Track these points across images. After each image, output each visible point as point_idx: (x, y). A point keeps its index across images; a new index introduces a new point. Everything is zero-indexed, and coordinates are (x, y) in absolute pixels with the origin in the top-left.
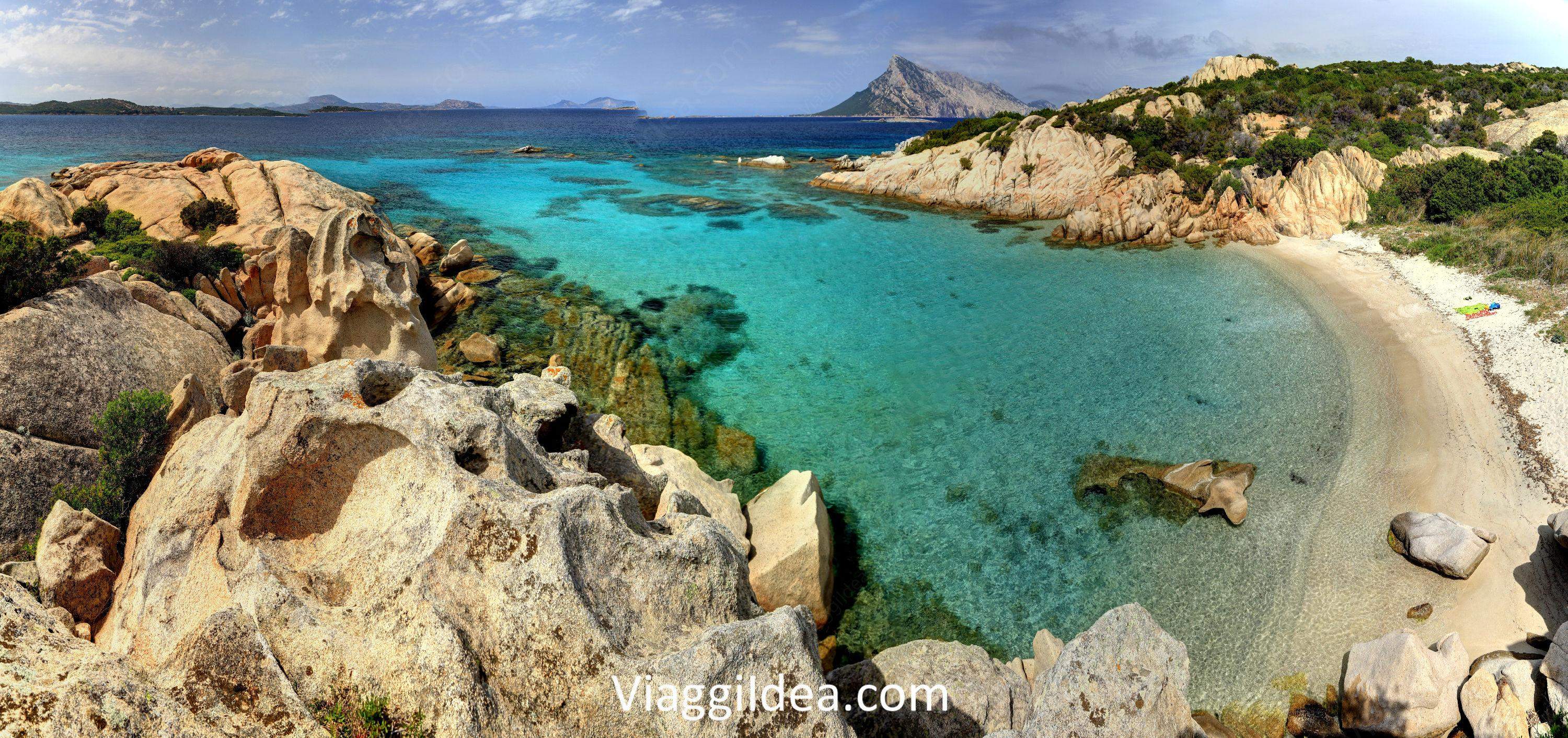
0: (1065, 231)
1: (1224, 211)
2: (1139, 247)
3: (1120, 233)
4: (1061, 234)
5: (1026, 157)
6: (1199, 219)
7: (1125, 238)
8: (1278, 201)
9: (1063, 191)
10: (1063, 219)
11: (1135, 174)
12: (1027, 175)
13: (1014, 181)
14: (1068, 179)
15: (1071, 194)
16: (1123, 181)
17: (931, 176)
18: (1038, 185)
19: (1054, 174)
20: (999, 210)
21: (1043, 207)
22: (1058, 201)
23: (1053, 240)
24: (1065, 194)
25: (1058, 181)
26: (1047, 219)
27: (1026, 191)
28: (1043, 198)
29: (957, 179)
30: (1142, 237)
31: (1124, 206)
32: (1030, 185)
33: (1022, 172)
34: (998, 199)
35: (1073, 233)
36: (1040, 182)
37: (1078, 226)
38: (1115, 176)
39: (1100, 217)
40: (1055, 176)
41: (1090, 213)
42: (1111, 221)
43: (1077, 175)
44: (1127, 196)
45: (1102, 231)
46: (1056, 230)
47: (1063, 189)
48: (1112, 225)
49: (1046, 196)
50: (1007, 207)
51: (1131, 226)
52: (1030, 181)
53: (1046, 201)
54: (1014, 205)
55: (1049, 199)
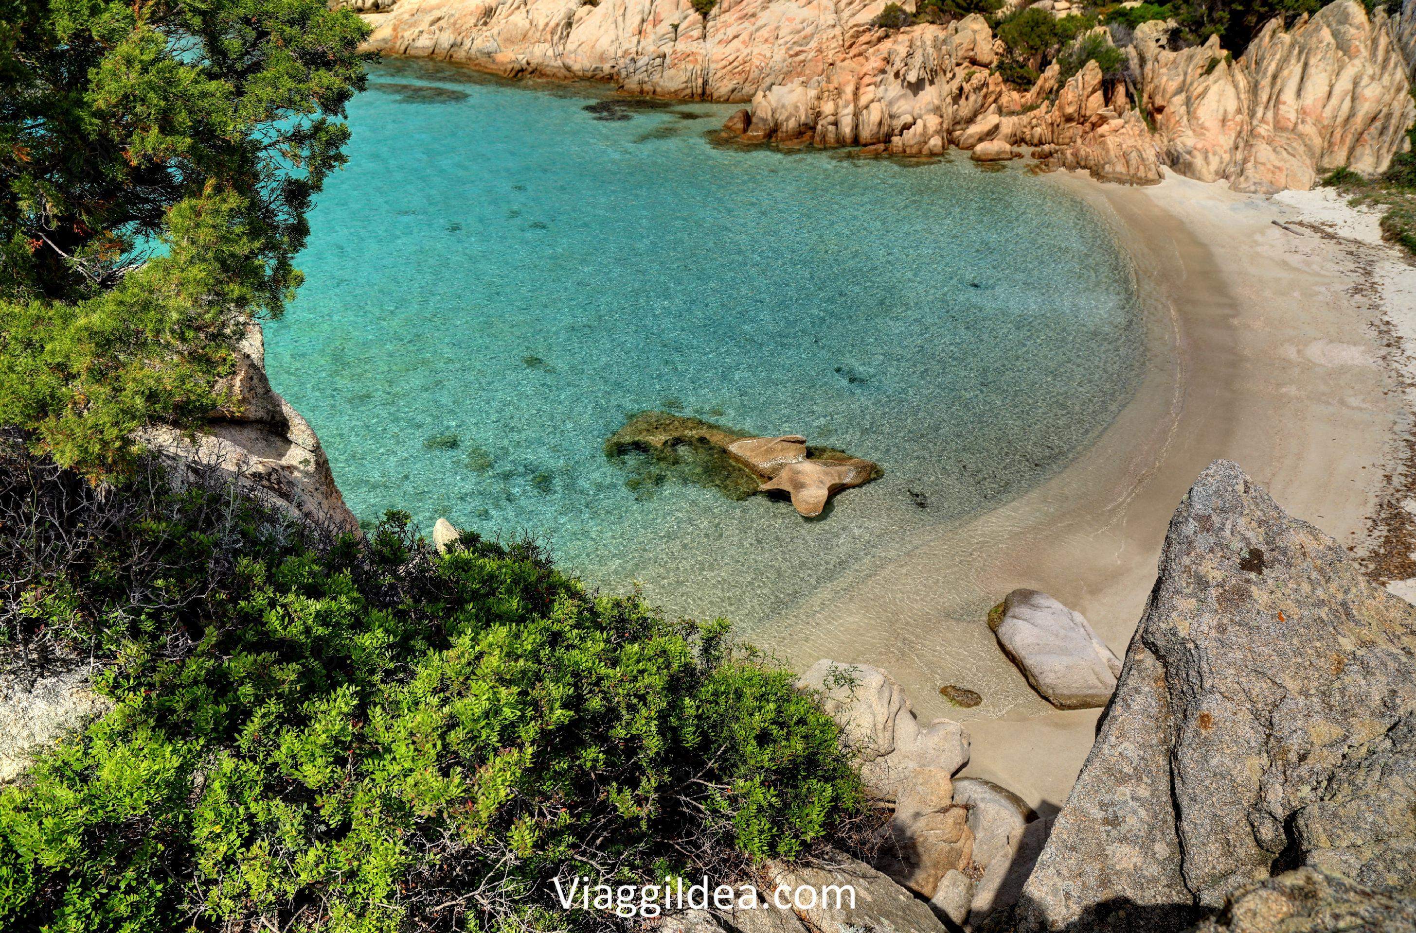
0: (748, 119)
1: (1070, 110)
2: (877, 157)
3: (847, 129)
4: (740, 126)
6: (1015, 119)
7: (856, 140)
8: (1188, 103)
9: (765, 49)
10: (748, 100)
11: (912, 24)
12: (700, 17)
13: (676, 27)
14: (778, 28)
15: (779, 56)
16: (887, 36)
17: (519, 19)
18: (720, 36)
19: (753, 15)
20: (641, 83)
21: (722, 78)
22: (753, 68)
23: (724, 135)
24: (768, 55)
25: (757, 30)
26: (727, 101)
27: (694, 47)
28: (724, 63)
29: (569, 25)
30: (887, 139)
31: (867, 80)
32: (704, 37)
33: (692, 11)
34: (642, 61)
35: (761, 125)
36: (722, 31)
37: (773, 112)
38: (873, 25)
39: (819, 98)
40: (753, 19)
41: (800, 90)
42: (837, 106)
43: (798, 20)
44: (874, 63)
45: (816, 123)
46: (731, 118)
47: (766, 46)
48: (835, 114)
49: (731, 58)
50: (656, 77)
51: (872, 117)
52: (705, 28)
53: (729, 68)
54: (668, 73)
55: (736, 64)
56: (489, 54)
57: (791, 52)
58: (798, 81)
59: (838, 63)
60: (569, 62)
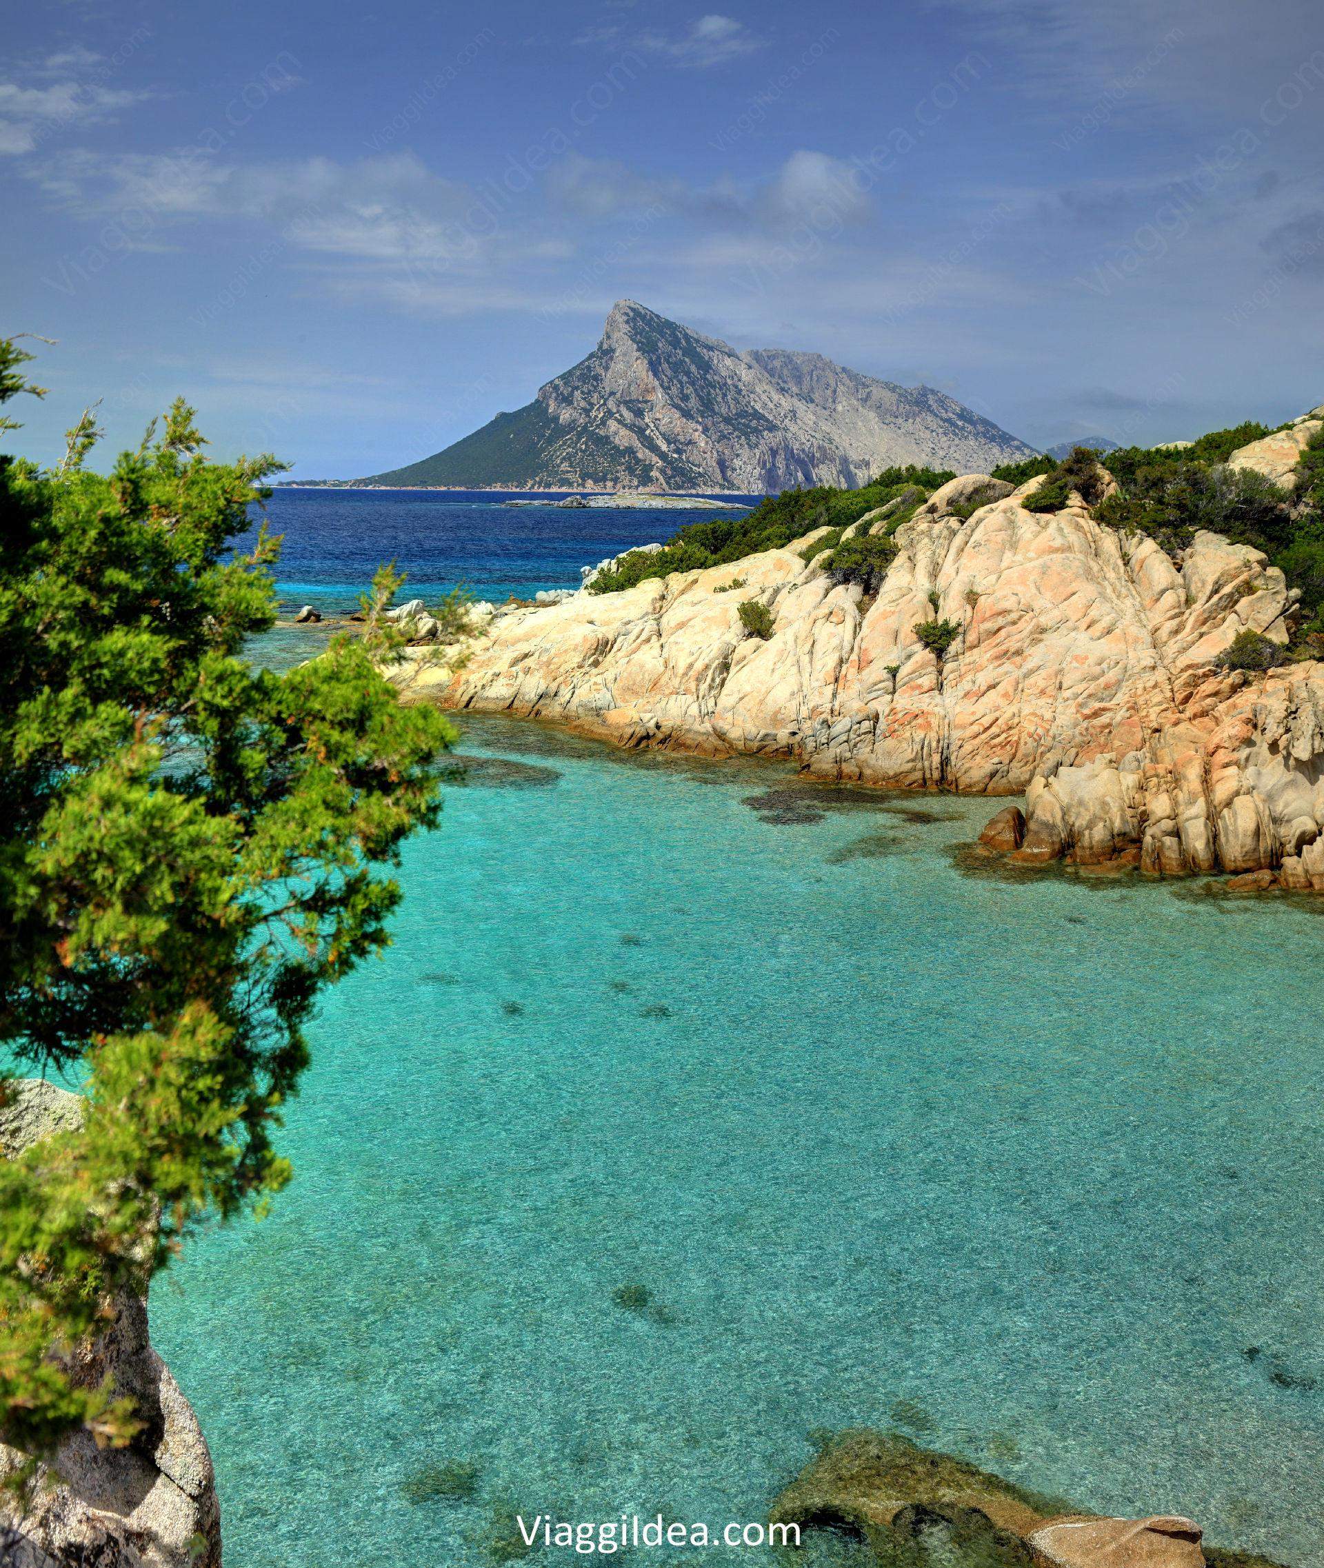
0: (1020, 822)
2: (1261, 894)
3: (1198, 844)
4: (1009, 836)
5: (934, 600)
7: (1217, 864)
9: (1042, 706)
10: (1019, 791)
11: (1286, 662)
12: (933, 656)
13: (893, 672)
14: (1060, 672)
15: (1066, 717)
16: (1246, 683)
17: (649, 658)
18: (966, 685)
19: (1018, 653)
20: (838, 761)
21: (973, 753)
22: (1024, 736)
23: (981, 851)
24: (1048, 715)
25: (1026, 676)
26: (983, 792)
27: (925, 703)
28: (976, 728)
29: (725, 667)
30: (1274, 861)
31: (1222, 757)
32: (940, 687)
33: (918, 647)
34: (841, 726)
35: (1044, 836)
36: (969, 677)
37: (1065, 813)
38: (1219, 665)
39: (1142, 788)
40: (1018, 659)
41: (1107, 774)
42: (1175, 803)
43: (1091, 661)
44: (1231, 728)
45: (1142, 832)
46: (993, 823)
47: (1043, 701)
48: (1174, 817)
49: (986, 721)
50: (864, 752)
51: (1240, 822)
52: (940, 672)
53: (983, 736)
54: (884, 745)
55: (994, 730)
56: (598, 712)
57: (1087, 711)
58: (1102, 759)
59: (1167, 728)
60: (724, 725)
